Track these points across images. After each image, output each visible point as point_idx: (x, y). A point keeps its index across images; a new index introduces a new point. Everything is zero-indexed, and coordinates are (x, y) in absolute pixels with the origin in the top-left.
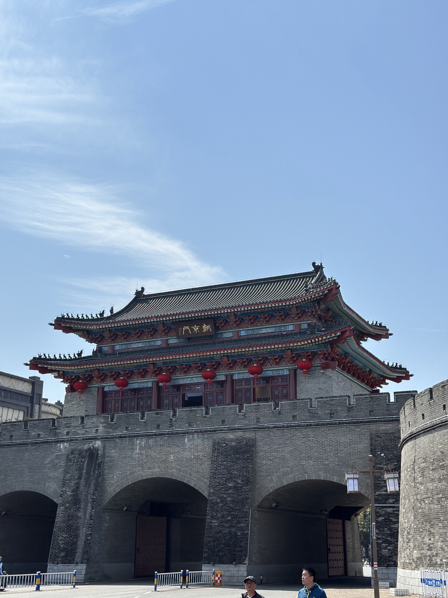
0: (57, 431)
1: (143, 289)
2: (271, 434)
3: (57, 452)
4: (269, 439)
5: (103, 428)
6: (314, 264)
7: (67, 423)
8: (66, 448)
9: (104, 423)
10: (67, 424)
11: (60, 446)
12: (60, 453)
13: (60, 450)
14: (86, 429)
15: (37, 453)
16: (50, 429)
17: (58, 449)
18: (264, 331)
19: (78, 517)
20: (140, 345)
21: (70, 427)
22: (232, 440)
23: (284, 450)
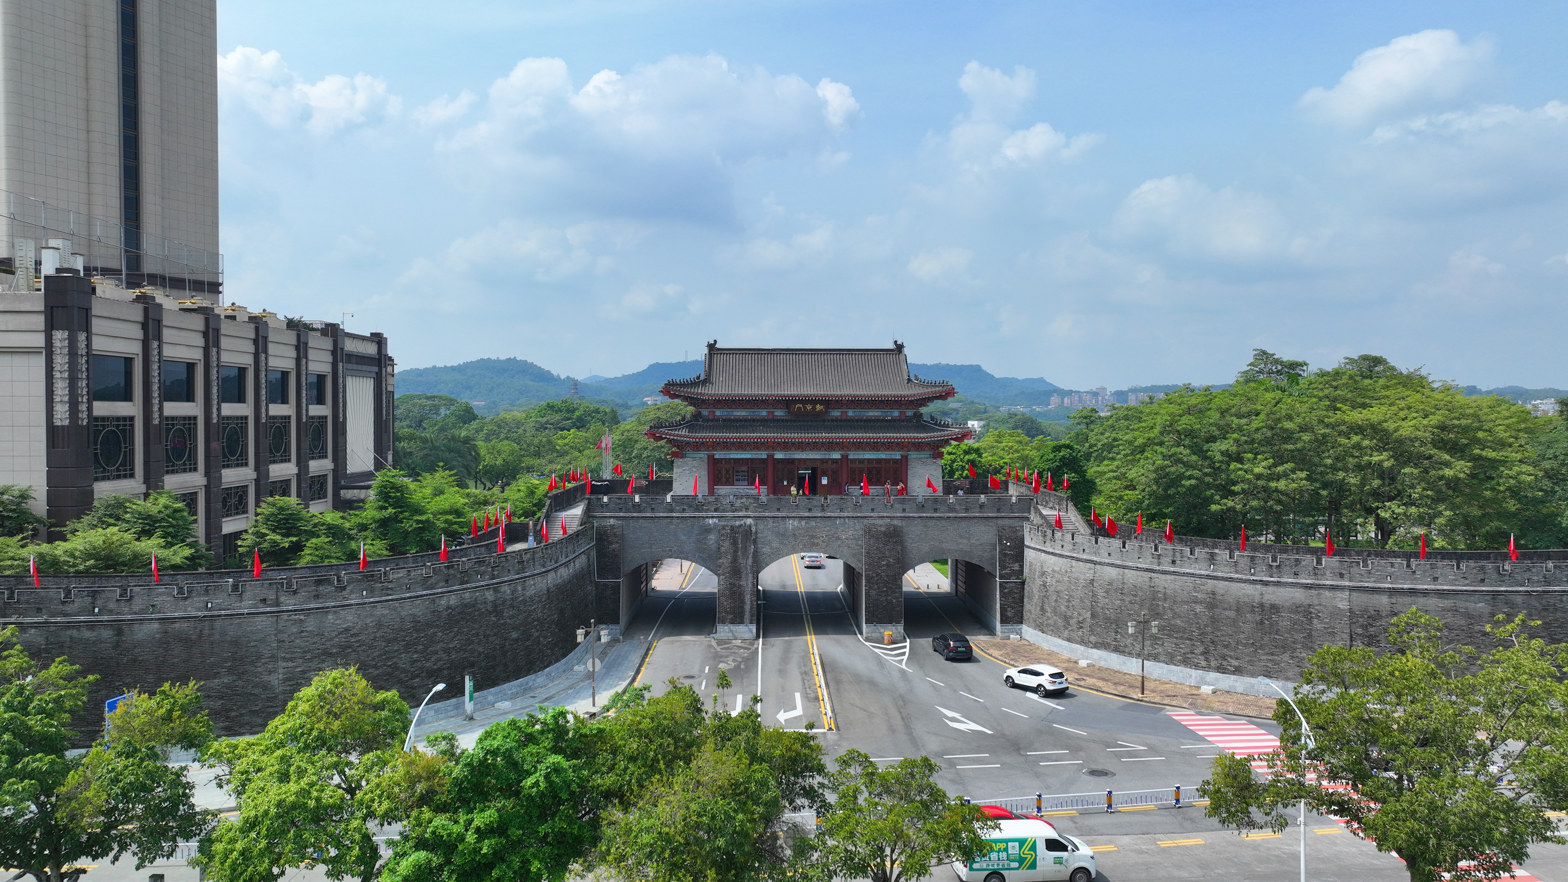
0: (704, 507)
1: (715, 341)
2: (916, 522)
3: (705, 526)
5: (754, 507)
6: (896, 342)
8: (715, 523)
9: (754, 503)
10: (715, 501)
11: (709, 521)
12: (710, 528)
13: (709, 525)
14: (735, 508)
15: (683, 526)
16: (697, 505)
17: (707, 524)
18: (871, 414)
19: (740, 586)
20: (744, 413)
21: (718, 505)
22: (881, 526)
23: (927, 536)
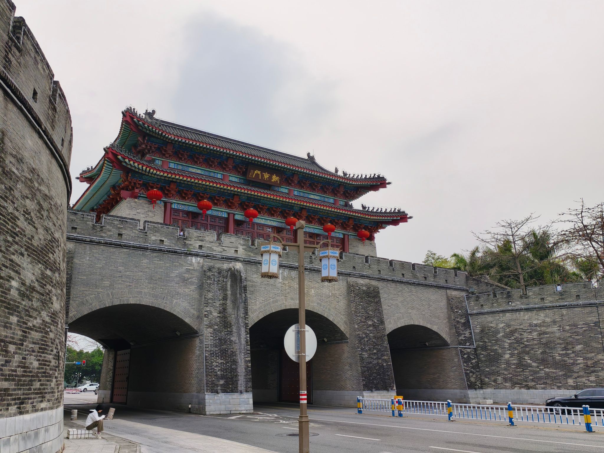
0: (187, 242)
2: (389, 285)
3: (187, 265)
4: (387, 289)
5: (244, 250)
7: (200, 235)
8: (199, 263)
9: (244, 245)
10: (200, 237)
11: (192, 259)
12: (192, 268)
13: (191, 264)
14: (223, 248)
15: (159, 262)
16: (177, 237)
17: (190, 263)
21: (203, 241)
22: (362, 285)
23: (397, 300)
